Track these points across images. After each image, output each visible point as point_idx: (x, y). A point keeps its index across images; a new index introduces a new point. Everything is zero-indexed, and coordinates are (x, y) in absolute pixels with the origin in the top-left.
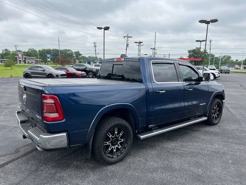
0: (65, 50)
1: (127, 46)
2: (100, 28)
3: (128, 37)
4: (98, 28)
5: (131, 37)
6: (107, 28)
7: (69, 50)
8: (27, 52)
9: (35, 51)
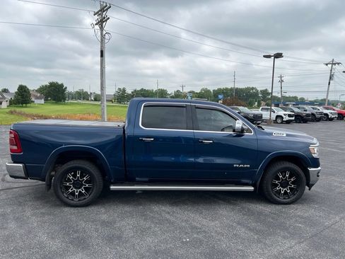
0: (248, 89)
1: (330, 78)
2: (269, 57)
3: (332, 64)
4: (265, 56)
5: (339, 64)
6: (278, 56)
7: (253, 88)
8: (199, 93)
9: (209, 91)
